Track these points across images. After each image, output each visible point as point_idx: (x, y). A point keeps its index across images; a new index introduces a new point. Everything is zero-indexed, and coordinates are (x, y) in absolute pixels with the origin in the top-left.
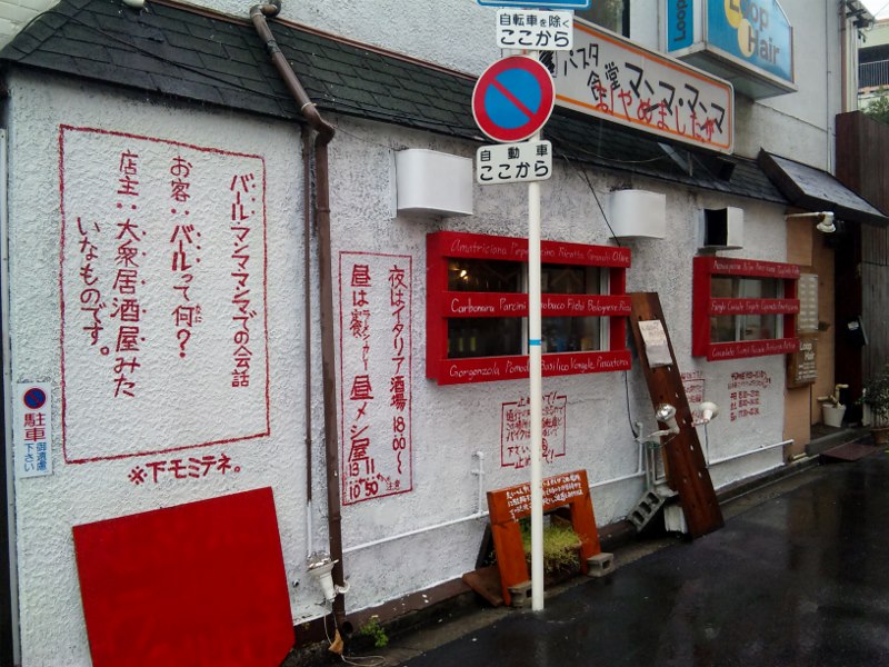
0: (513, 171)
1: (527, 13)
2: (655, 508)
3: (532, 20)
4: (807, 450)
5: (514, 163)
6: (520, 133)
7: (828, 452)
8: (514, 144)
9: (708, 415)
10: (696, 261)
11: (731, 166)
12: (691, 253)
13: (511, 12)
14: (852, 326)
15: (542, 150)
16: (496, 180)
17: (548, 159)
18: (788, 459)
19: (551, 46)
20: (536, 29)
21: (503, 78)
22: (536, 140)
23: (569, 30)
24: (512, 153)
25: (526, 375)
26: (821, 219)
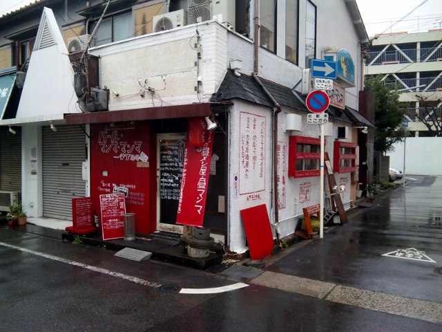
0: (318, 121)
1: (323, 79)
2: (331, 217)
3: (324, 81)
4: (355, 204)
5: (318, 119)
6: (320, 111)
7: (362, 205)
8: (318, 114)
9: (343, 190)
10: (335, 143)
11: (341, 113)
12: (333, 140)
13: (319, 79)
14: (364, 163)
15: (326, 116)
16: (313, 123)
17: (327, 118)
18: (351, 206)
19: (328, 88)
20: (324, 84)
21: (316, 96)
22: (323, 113)
23: (332, 84)
24: (317, 116)
25: (319, 175)
26: (363, 129)
